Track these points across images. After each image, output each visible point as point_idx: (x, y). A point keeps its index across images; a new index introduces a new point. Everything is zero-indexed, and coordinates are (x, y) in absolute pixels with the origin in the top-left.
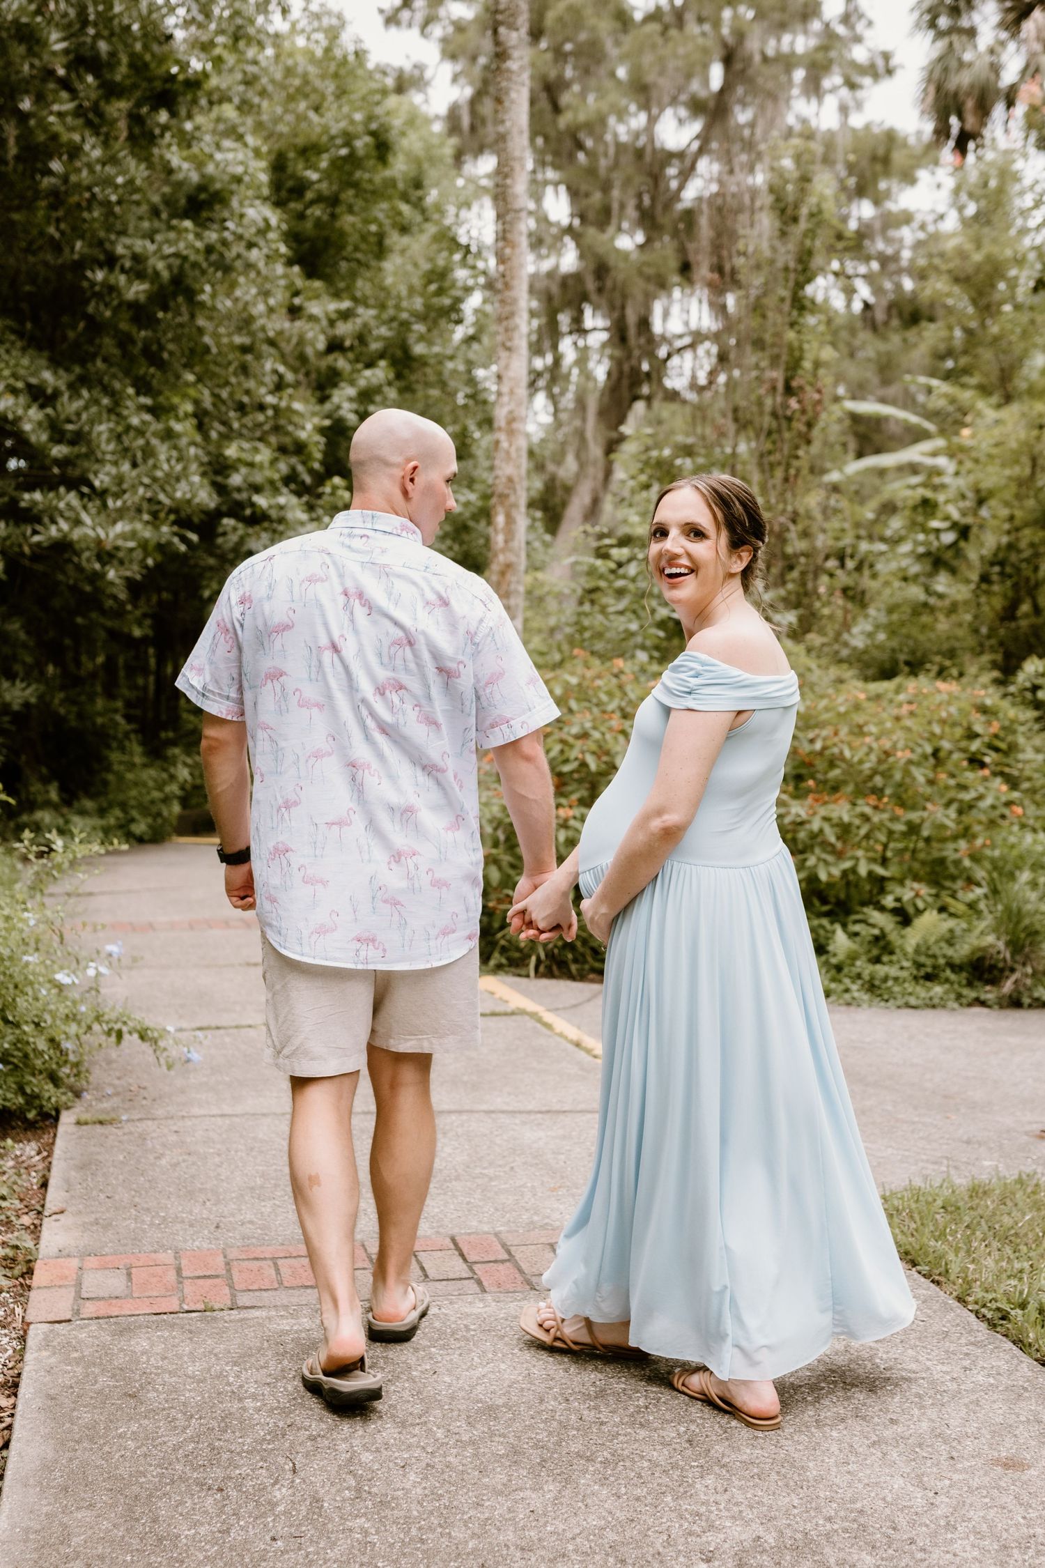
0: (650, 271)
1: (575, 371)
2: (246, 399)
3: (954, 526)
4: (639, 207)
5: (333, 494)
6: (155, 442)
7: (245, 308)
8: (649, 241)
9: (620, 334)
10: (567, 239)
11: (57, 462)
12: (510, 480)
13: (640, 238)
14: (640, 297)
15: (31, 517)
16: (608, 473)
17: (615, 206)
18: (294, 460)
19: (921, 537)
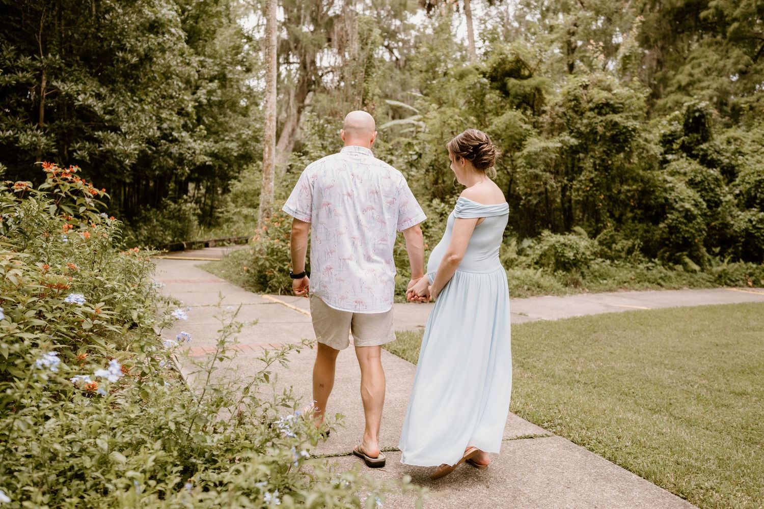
0: (316, 42)
1: (286, 80)
2: (165, 93)
3: (417, 153)
4: (311, 16)
5: (200, 131)
6: (139, 113)
7: (168, 62)
8: (315, 30)
9: (304, 66)
10: (283, 27)
11: (107, 121)
12: (270, 136)
13: (312, 28)
14: (311, 53)
15: (99, 141)
16: (298, 120)
17: (302, 16)
18: (186, 119)
19: (406, 157)
